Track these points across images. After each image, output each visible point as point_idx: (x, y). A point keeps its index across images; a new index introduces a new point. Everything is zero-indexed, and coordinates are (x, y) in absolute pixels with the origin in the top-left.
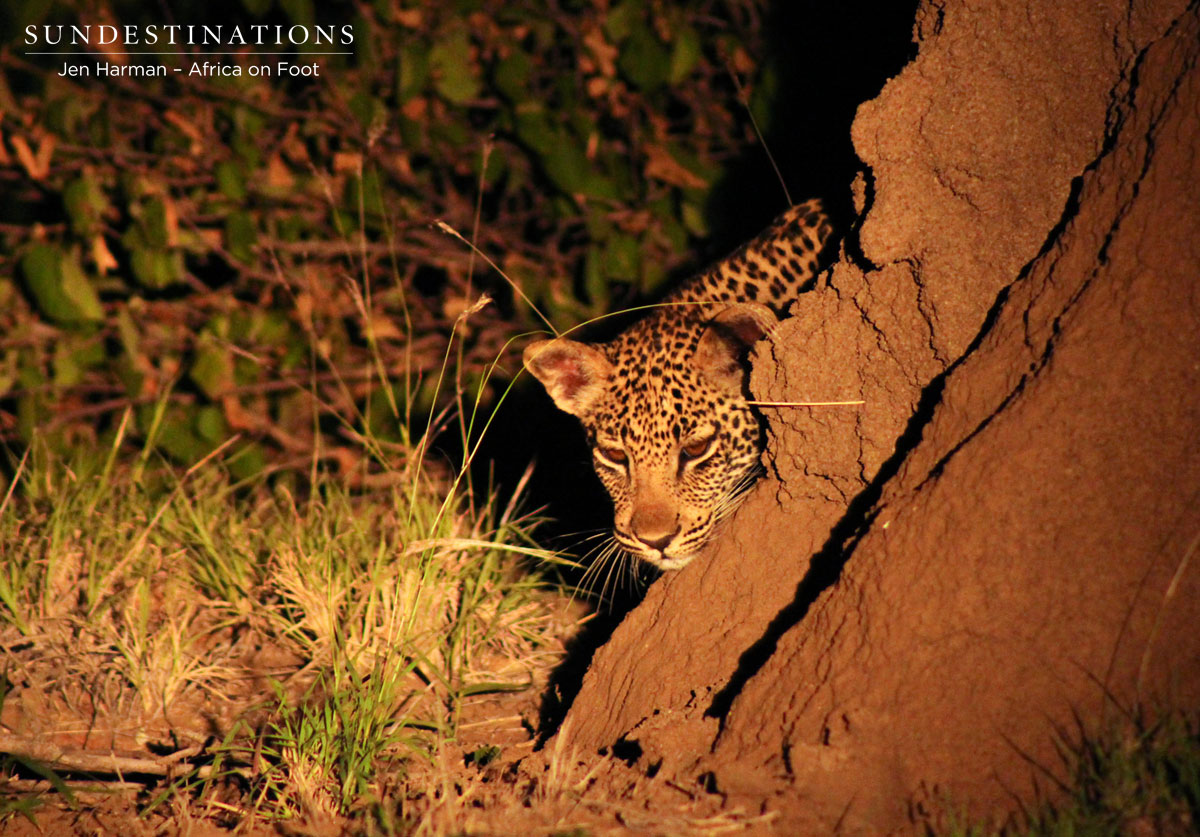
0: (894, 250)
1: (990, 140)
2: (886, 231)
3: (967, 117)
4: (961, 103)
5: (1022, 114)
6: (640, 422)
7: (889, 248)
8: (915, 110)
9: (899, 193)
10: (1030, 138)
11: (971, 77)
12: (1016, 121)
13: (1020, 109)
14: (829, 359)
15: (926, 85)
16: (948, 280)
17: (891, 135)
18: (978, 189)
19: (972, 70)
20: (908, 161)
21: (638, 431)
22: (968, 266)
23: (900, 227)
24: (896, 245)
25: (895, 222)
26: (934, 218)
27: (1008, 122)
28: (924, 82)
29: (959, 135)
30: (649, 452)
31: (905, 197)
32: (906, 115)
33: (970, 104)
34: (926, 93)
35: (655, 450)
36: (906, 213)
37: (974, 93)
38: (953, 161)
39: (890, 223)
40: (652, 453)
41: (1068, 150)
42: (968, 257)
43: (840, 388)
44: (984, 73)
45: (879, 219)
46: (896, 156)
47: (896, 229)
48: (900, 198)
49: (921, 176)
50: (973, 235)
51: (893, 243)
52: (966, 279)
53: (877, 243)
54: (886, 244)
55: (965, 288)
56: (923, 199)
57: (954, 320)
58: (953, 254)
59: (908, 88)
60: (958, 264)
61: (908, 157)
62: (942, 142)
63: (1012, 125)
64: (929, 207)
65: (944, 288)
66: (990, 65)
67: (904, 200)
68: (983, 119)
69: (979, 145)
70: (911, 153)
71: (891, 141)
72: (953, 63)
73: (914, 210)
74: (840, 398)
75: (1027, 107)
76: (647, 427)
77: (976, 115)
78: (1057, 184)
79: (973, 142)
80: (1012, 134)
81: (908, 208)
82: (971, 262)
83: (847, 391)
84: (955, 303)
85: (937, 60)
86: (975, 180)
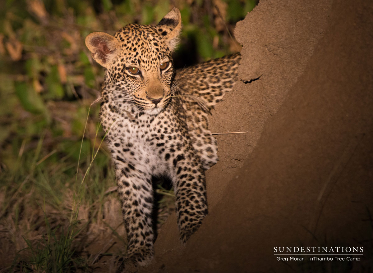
0: (250, 75)
1: (284, 34)
2: (247, 68)
3: (276, 26)
4: (274, 21)
5: (297, 24)
6: (145, 56)
7: (248, 75)
8: (257, 24)
9: (251, 54)
10: (300, 33)
11: (278, 11)
12: (294, 27)
13: (296, 22)
14: (235, 116)
15: (261, 14)
16: (273, 86)
17: (248, 33)
18: (282, 52)
19: (278, 8)
20: (255, 42)
21: (145, 59)
22: (280, 81)
23: (252, 67)
24: (251, 73)
25: (250, 65)
26: (265, 63)
27: (292, 27)
28: (261, 13)
29: (273, 32)
30: (151, 66)
31: (254, 56)
32: (254, 26)
33: (277, 21)
34: (261, 17)
35: (153, 65)
36: (254, 62)
37: (278, 16)
38: (271, 42)
39: (249, 65)
40: (153, 66)
41: (314, 37)
42: (280, 77)
43: (239, 127)
44: (282, 9)
45: (245, 64)
46: (251, 41)
47: (251, 67)
48: (252, 56)
49: (260, 48)
50: (281, 69)
51: (250, 73)
52: (279, 85)
53: (243, 73)
54: (247, 73)
55: (279, 89)
56: (261, 56)
57: (275, 100)
58: (274, 76)
59: (255, 16)
60: (276, 80)
61: (255, 41)
62: (267, 35)
63: (293, 28)
64: (263, 59)
65: (271, 89)
66: (284, 6)
67: (254, 57)
68: (282, 26)
69: (280, 36)
70: (256, 40)
71: (248, 35)
72: (271, 6)
73: (257, 60)
74: (239, 131)
75: (299, 21)
76: (148, 57)
77: (279, 24)
78: (311, 49)
79: (278, 34)
80: (293, 31)
81: (255, 60)
82: (281, 79)
83: (242, 128)
84: (275, 94)
85: (265, 5)
86: (280, 49)
